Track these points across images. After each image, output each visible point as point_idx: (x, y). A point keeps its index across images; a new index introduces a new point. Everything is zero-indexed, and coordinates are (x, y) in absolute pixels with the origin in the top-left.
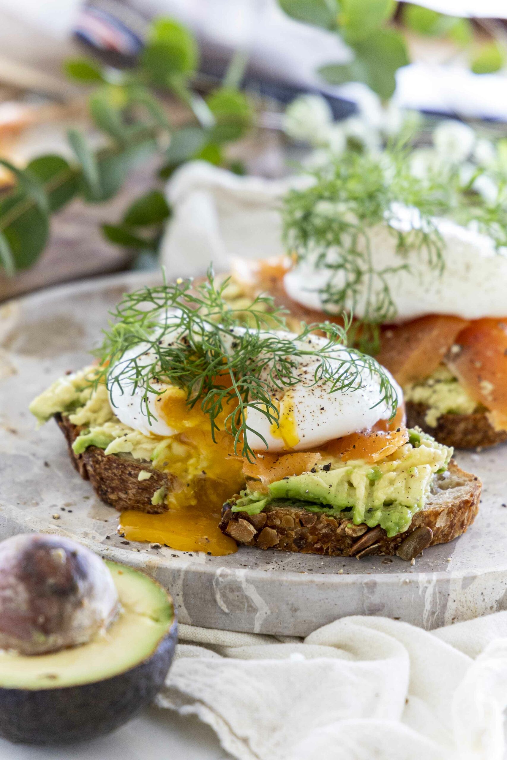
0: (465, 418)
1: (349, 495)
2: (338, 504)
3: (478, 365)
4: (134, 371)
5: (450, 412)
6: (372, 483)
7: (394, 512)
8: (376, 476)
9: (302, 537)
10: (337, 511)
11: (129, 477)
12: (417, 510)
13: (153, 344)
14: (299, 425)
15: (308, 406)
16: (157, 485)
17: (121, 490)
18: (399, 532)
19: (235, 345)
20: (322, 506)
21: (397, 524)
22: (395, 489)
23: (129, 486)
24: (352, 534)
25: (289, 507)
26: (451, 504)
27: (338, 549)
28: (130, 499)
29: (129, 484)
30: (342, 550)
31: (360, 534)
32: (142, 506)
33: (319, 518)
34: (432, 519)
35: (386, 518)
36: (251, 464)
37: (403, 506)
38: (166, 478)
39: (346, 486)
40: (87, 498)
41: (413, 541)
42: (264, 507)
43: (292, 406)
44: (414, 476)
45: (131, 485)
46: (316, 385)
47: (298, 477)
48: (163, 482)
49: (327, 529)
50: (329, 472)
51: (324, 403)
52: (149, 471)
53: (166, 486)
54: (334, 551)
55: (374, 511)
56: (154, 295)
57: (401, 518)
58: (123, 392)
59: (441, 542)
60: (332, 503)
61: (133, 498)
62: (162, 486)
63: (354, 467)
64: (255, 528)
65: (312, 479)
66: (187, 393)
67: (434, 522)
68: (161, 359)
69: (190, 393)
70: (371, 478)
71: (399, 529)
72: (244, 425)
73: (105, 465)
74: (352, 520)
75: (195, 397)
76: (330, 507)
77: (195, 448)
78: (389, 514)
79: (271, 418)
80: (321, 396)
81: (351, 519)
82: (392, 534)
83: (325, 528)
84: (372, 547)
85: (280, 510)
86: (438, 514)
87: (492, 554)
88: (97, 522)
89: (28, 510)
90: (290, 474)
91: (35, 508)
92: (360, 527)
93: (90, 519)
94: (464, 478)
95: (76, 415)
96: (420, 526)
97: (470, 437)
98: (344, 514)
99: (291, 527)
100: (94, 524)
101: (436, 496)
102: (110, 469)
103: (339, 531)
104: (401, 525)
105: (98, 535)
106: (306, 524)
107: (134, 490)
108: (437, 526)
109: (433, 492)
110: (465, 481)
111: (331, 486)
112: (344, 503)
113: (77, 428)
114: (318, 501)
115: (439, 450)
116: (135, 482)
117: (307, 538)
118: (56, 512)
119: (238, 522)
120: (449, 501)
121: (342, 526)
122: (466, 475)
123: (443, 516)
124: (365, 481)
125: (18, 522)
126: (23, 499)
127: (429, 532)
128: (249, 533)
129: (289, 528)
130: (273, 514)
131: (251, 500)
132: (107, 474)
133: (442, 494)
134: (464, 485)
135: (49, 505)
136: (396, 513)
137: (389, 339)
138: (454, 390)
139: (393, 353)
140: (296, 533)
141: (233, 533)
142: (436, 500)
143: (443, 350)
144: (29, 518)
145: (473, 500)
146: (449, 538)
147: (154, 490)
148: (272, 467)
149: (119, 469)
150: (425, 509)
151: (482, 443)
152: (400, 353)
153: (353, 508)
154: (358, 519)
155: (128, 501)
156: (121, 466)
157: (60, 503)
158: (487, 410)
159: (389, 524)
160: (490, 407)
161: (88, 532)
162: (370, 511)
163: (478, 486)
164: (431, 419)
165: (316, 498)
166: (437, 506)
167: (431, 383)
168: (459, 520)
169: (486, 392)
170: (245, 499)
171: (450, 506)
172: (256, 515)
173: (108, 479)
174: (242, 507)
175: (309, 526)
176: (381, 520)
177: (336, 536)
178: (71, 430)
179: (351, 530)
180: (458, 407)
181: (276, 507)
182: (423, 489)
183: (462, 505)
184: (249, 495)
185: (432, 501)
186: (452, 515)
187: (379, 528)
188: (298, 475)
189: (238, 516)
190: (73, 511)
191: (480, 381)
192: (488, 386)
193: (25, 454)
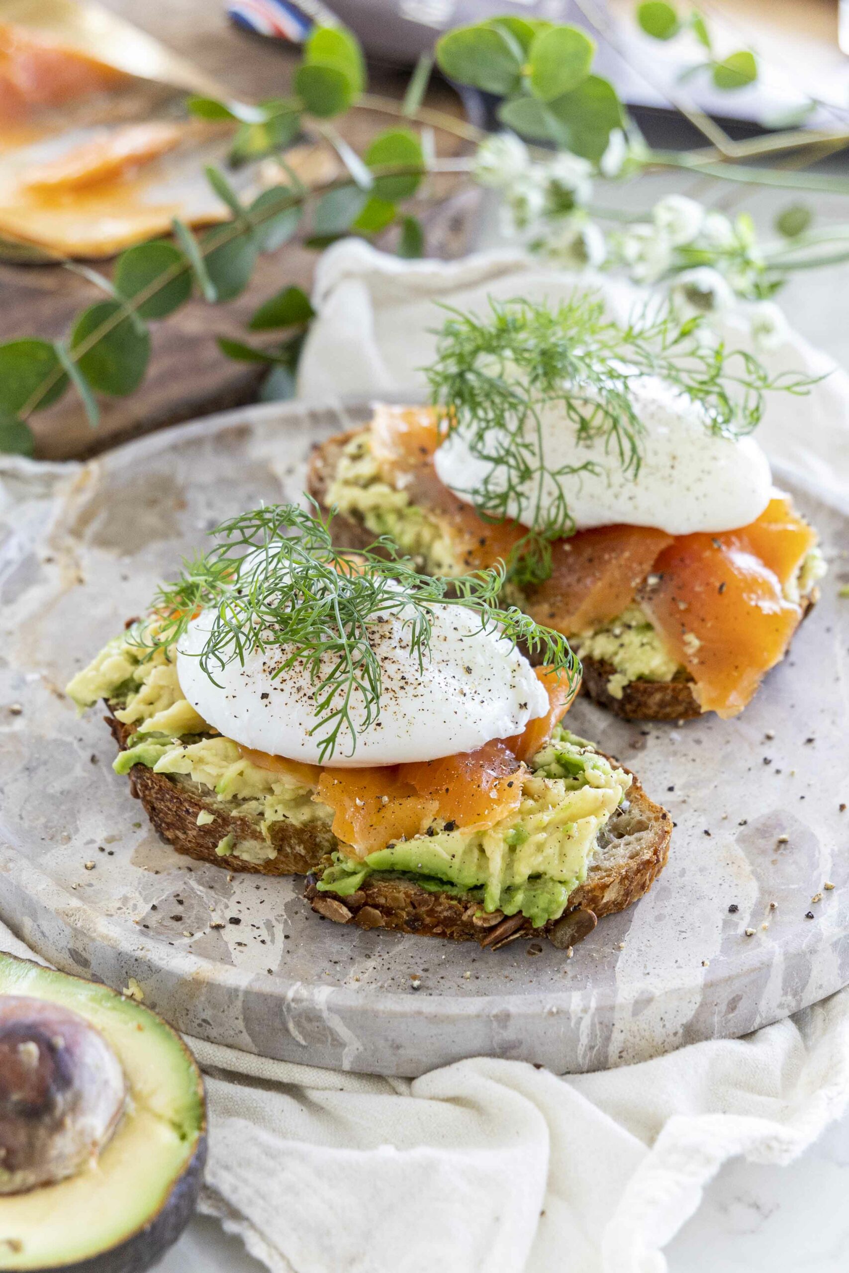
0: (662, 688)
1: (479, 867)
2: (463, 883)
3: (682, 606)
5: (641, 678)
6: (512, 849)
7: (542, 893)
8: (518, 839)
9: (417, 918)
10: (463, 891)
11: (186, 815)
12: (575, 885)
16: (223, 830)
17: (178, 829)
18: (549, 919)
20: (441, 882)
21: (546, 910)
22: (545, 857)
23: (186, 825)
24: (482, 924)
25: (397, 880)
26: (626, 869)
27: (467, 934)
28: (189, 841)
29: (187, 823)
30: (472, 935)
31: (493, 924)
33: (437, 898)
34: (598, 893)
35: (531, 901)
37: (556, 881)
38: (235, 822)
39: (476, 853)
40: (139, 825)
41: (569, 928)
42: (361, 883)
44: (573, 837)
45: (190, 825)
47: (408, 843)
48: (230, 828)
49: (450, 912)
50: (453, 834)
52: (211, 812)
53: (235, 834)
54: (461, 935)
55: (514, 890)
57: (551, 902)
59: (612, 912)
60: (455, 880)
61: (194, 841)
62: (229, 832)
64: (350, 910)
65: (428, 847)
67: (601, 896)
70: (511, 843)
71: (549, 916)
73: (156, 793)
74: (483, 905)
76: (452, 884)
78: (534, 897)
81: (481, 903)
82: (539, 924)
83: (447, 911)
84: (512, 938)
85: (384, 887)
86: (604, 887)
87: (683, 932)
88: (144, 876)
89: (53, 851)
90: (398, 837)
91: (65, 847)
92: (495, 915)
93: (135, 868)
94: (648, 814)
95: (124, 709)
96: (580, 904)
97: (668, 710)
98: (472, 896)
99: (401, 906)
100: (140, 878)
101: (606, 850)
102: (162, 800)
103: (465, 917)
104: (550, 910)
105: (142, 901)
106: (419, 905)
107: (195, 833)
108: (604, 901)
109: (603, 841)
110: (649, 819)
111: (453, 856)
112: (471, 881)
113: (125, 727)
114: (436, 876)
115: (610, 788)
116: (194, 824)
117: (423, 920)
118: (91, 855)
119: (326, 902)
120: (622, 862)
121: (469, 912)
122: (651, 807)
123: (614, 887)
124: (503, 848)
125: (27, 892)
126: (51, 828)
127: (591, 917)
128: (342, 916)
129: (398, 908)
130: (374, 893)
131: (345, 871)
132: (159, 805)
133: (615, 847)
134: (646, 828)
135: (85, 841)
136: (545, 894)
137: (567, 554)
138: (648, 644)
139: (571, 579)
140: (408, 914)
141: (321, 910)
142: (605, 859)
143: (636, 582)
144: (44, 886)
145: (657, 857)
146: (624, 907)
147: (220, 836)
148: (372, 826)
149: (174, 803)
150: (588, 880)
151: (684, 715)
152: (579, 580)
153: (484, 887)
154: (491, 907)
155: (187, 843)
156: (175, 801)
157: (100, 836)
158: (691, 679)
159: (534, 911)
160: (696, 675)
161: (128, 895)
162: (509, 890)
163: (666, 832)
164: (615, 687)
165: (433, 873)
166: (604, 874)
167: (617, 631)
168: (638, 884)
169: (690, 651)
170: (336, 869)
171: (624, 873)
172: (351, 895)
173: (161, 811)
174: (330, 883)
175: (424, 909)
176: (523, 905)
177: (462, 921)
178: (119, 727)
179: (480, 918)
180: (652, 672)
181: (379, 880)
182: (585, 855)
183: (641, 867)
184: (342, 862)
185: (599, 863)
186: (626, 882)
187: (520, 916)
188: (409, 837)
189: (326, 895)
190: (115, 854)
191: (684, 633)
192: (693, 642)
193: (69, 739)
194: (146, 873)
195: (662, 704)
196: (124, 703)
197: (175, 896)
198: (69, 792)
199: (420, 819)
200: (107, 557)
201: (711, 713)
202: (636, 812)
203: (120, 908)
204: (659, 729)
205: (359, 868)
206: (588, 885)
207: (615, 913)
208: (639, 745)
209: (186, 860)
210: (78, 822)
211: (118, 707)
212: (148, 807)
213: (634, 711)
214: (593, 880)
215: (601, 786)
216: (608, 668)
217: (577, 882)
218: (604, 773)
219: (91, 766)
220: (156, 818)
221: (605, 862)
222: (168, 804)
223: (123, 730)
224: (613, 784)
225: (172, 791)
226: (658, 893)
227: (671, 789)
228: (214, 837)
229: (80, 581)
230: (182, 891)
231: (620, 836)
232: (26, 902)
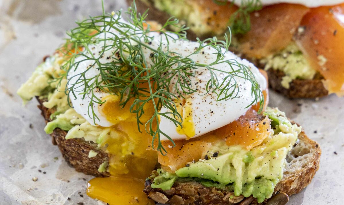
0: (309, 82)
1: (231, 174)
2: (224, 182)
3: (316, 42)
4: (84, 82)
5: (298, 78)
6: (247, 165)
7: (262, 186)
8: (249, 160)
9: (200, 200)
10: (223, 186)
11: (83, 153)
12: (277, 181)
13: (96, 60)
14: (196, 125)
15: (202, 111)
16: (101, 160)
17: (78, 160)
18: (266, 198)
19: (152, 56)
20: (212, 182)
21: (264, 194)
22: (263, 168)
23: (83, 158)
24: (234, 202)
25: (190, 182)
26: (301, 172)
28: (84, 166)
29: (83, 157)
31: (239, 201)
32: (92, 170)
33: (211, 190)
34: (288, 185)
35: (257, 190)
36: (163, 156)
37: (269, 180)
38: (107, 156)
39: (229, 167)
40: (57, 158)
41: (275, 202)
42: (173, 184)
43: (191, 111)
44: (276, 158)
45: (84, 158)
46: (208, 94)
47: (196, 163)
48: (105, 159)
49: (217, 196)
50: (217, 158)
51: (213, 108)
52: (96, 151)
53: (107, 161)
55: (248, 185)
56: (96, 24)
57: (266, 190)
58: (76, 98)
59: (294, 193)
60: (220, 181)
61: (86, 165)
62: (105, 161)
63: (235, 153)
64: (167, 197)
65: (206, 165)
66: (120, 98)
67: (290, 186)
68: (101, 73)
69: (122, 98)
70: (246, 162)
71: (266, 197)
72: (158, 130)
73: (66, 143)
74: (234, 192)
75: (125, 100)
76: (218, 183)
77: (126, 135)
78: (258, 188)
79: (176, 123)
80: (211, 103)
81: (232, 191)
82: (261, 201)
83: (215, 196)
85: (184, 185)
86: (292, 181)
87: (329, 202)
88: (62, 183)
89: (16, 173)
90: (191, 161)
91: (21, 170)
92: (239, 197)
93: (57, 180)
94: (309, 145)
95: (47, 101)
96: (280, 190)
97: (311, 93)
98: (228, 188)
99: (192, 194)
100: (60, 185)
101: (290, 163)
102: (70, 146)
103: (224, 199)
104: (266, 194)
105: (62, 196)
106: (202, 193)
107: (87, 161)
108: (291, 188)
109: (289, 160)
110: (310, 148)
111: (218, 169)
112: (227, 181)
113: (49, 110)
114: (210, 179)
115: (292, 133)
116: (87, 157)
117: (203, 201)
118: (35, 174)
119: (156, 193)
120: (299, 169)
121: (227, 196)
122: (310, 142)
123: (296, 181)
124: (242, 164)
125: (7, 194)
126: (13, 161)
127: (286, 197)
128: (164, 200)
129: (191, 195)
130: (179, 188)
131: (164, 178)
132: (69, 148)
133: (294, 162)
134: (309, 152)
135: (31, 167)
136: (264, 186)
137: (257, 18)
138: (301, 61)
139: (260, 30)
140: (196, 198)
141: (153, 198)
142: (290, 168)
143: (293, 31)
144: (15, 191)
145: (316, 166)
146: (300, 191)
147: (100, 163)
148: (178, 156)
149: (76, 147)
150: (283, 179)
151: (319, 95)
152: (264, 31)
153: (234, 183)
154: (238, 193)
155: (83, 167)
156: (77, 146)
157: (38, 164)
158: (322, 78)
159: (259, 195)
160: (325, 76)
161: (55, 193)
162: (246, 185)
163: (319, 154)
164: (285, 83)
165: (208, 178)
166: (291, 175)
167: (285, 55)
168: (306, 180)
169: (322, 64)
170: (160, 177)
171: (301, 175)
172: (168, 190)
173: (69, 151)
174: (158, 184)
175: (204, 195)
176: (253, 192)
177: (223, 201)
178: (45, 110)
179: (233, 199)
180: (303, 75)
181: (181, 182)
182: (282, 166)
183: (308, 171)
184: (163, 174)
185: (288, 170)
186: (301, 179)
187: (251, 197)
188: (196, 161)
189: (156, 190)
190: (46, 173)
191: (317, 55)
192: (323, 60)
193: (18, 116)
194: (63, 182)
195: (308, 91)
196: (47, 98)
197: (79, 193)
198: (20, 143)
199: (201, 152)
200: (26, 25)
201: (333, 94)
202: (303, 144)
203: (52, 200)
204: (306, 102)
205: (172, 176)
206: (283, 181)
207: (295, 194)
208: (298, 111)
209: (82, 175)
210: (27, 158)
211: (44, 100)
212: (62, 149)
213: (295, 94)
214: (286, 179)
215: (286, 132)
216: (281, 73)
217: (279, 180)
218: (288, 126)
219: (29, 129)
220: (66, 155)
221: (291, 169)
222: (73, 147)
223: (47, 112)
224: (293, 131)
225: (75, 141)
226: (315, 184)
227: (315, 132)
228: (96, 163)
229: (14, 38)
230: (82, 190)
231: (296, 156)
232: (6, 199)
